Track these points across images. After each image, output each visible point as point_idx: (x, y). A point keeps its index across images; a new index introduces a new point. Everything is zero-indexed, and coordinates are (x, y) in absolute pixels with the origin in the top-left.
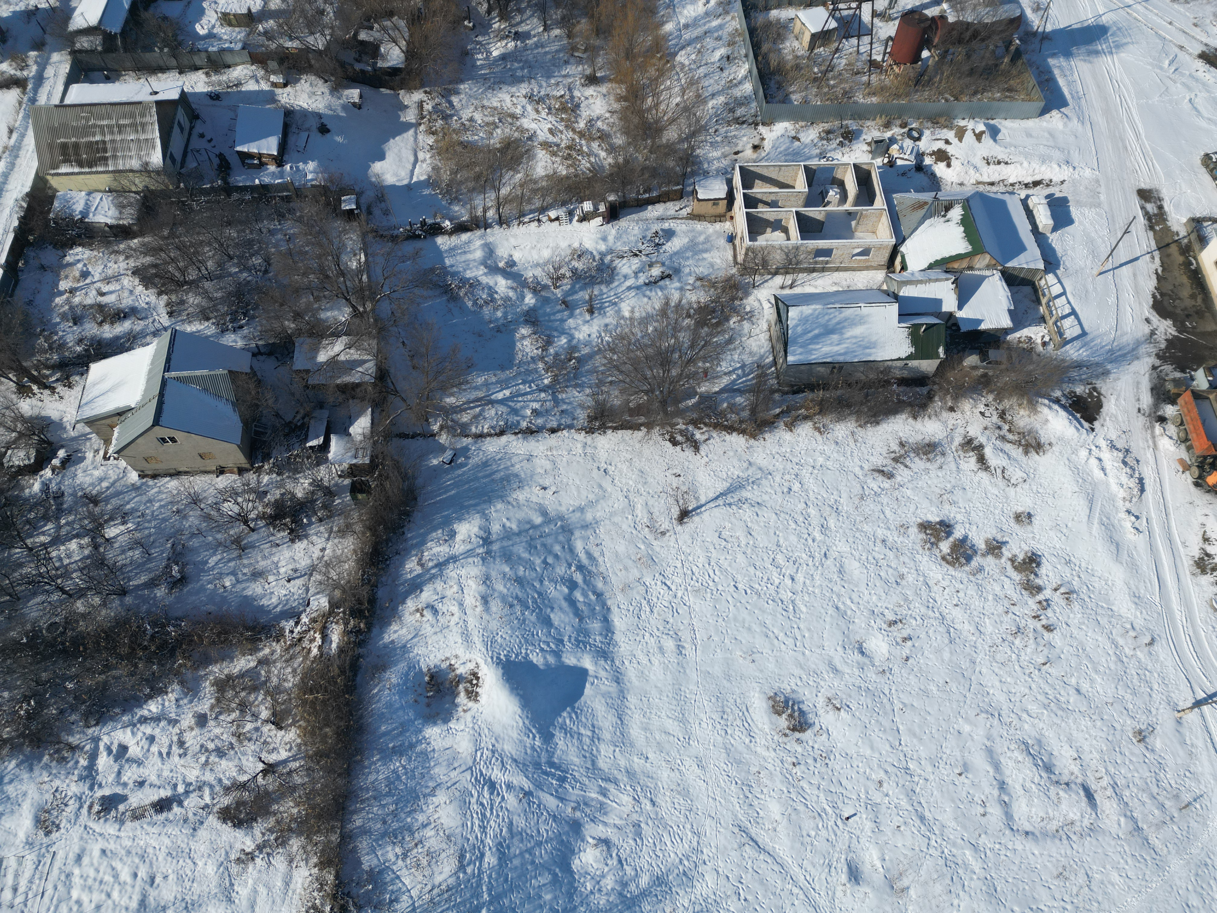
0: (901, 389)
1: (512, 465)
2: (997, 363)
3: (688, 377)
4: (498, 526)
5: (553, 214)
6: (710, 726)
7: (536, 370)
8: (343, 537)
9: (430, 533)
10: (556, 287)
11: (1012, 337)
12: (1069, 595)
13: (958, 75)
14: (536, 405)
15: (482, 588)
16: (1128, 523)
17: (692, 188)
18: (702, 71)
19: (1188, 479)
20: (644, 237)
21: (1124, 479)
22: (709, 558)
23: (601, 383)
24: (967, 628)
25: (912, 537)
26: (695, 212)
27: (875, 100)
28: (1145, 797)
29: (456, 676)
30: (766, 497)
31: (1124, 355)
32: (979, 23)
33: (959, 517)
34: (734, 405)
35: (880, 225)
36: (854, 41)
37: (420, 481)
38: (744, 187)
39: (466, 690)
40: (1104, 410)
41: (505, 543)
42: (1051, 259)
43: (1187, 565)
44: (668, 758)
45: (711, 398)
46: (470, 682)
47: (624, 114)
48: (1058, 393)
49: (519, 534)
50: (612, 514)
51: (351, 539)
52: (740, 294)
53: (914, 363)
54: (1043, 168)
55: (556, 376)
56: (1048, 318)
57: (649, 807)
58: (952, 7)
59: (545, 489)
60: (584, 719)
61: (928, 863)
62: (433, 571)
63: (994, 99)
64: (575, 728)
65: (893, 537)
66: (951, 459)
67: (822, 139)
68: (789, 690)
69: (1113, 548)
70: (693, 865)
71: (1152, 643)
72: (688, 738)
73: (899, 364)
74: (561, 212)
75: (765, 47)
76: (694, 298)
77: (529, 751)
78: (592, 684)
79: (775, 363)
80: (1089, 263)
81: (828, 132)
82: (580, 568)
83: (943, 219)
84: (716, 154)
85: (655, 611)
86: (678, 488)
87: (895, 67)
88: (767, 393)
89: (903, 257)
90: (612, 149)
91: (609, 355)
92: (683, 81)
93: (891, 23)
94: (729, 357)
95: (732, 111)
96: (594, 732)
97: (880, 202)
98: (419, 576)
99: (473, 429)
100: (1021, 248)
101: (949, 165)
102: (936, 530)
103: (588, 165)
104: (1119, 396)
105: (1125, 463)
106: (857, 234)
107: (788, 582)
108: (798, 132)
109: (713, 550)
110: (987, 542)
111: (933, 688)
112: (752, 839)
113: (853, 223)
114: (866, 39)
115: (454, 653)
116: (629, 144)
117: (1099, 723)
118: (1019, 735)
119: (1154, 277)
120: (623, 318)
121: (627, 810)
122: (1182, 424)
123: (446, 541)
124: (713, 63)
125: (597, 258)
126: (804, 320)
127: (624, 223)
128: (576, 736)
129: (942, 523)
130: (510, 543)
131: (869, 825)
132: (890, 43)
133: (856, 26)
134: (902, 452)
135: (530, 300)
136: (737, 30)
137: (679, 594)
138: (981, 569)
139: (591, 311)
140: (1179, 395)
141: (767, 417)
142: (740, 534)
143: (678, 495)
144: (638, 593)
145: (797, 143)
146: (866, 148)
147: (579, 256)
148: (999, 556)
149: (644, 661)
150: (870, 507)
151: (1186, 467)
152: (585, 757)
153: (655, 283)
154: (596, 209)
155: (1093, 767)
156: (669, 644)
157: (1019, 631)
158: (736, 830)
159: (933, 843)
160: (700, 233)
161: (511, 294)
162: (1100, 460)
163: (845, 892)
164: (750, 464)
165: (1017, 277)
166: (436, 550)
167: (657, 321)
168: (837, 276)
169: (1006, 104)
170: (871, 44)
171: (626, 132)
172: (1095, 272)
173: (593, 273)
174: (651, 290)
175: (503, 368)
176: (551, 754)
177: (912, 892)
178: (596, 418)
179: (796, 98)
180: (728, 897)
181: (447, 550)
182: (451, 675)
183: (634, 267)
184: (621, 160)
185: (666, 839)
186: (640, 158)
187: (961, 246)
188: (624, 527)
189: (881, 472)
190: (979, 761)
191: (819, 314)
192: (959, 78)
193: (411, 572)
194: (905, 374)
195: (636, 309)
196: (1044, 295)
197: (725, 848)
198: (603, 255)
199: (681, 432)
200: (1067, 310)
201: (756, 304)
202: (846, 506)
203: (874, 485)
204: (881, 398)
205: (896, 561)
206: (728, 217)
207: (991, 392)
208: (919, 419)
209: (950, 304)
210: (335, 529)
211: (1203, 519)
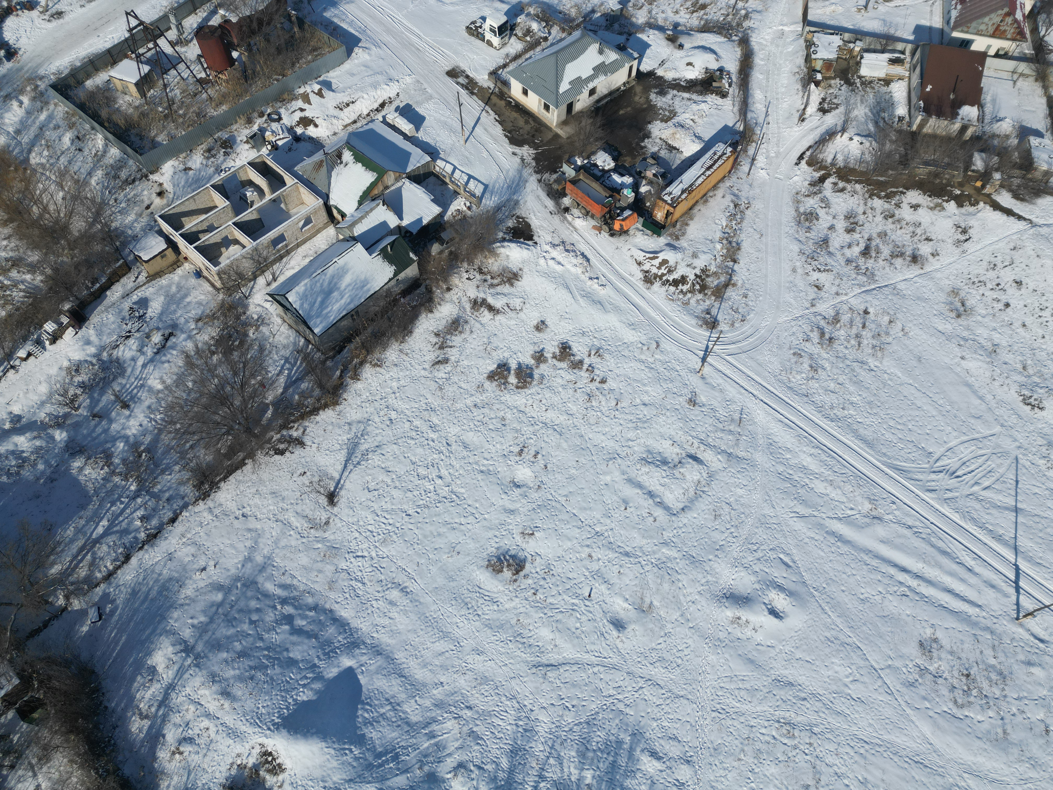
0: (408, 298)
1: (160, 575)
2: (452, 240)
3: (252, 397)
4: (188, 631)
5: (22, 353)
6: (465, 622)
7: (116, 486)
8: (48, 760)
9: (131, 687)
10: (77, 409)
11: (448, 216)
12: (598, 353)
13: (271, 58)
14: (140, 513)
15: (216, 687)
16: (594, 285)
17: (132, 256)
18: (63, 160)
19: (605, 235)
20: (123, 319)
21: (574, 261)
22: (374, 512)
23: (183, 455)
24: (562, 418)
25: (490, 389)
26: (152, 273)
27: (224, 107)
28: (720, 434)
29: (251, 769)
30: (379, 438)
31: (518, 185)
32: (256, 12)
33: (506, 355)
34: (303, 392)
35: (303, 196)
36: (173, 72)
37: (84, 656)
38: (177, 230)
39: (269, 771)
40: (533, 226)
41: (206, 638)
42: (431, 151)
43: (641, 285)
44: (455, 670)
45: (282, 400)
46: (267, 762)
47: (20, 234)
48: (500, 235)
49: (212, 620)
50: (276, 542)
51: (59, 755)
52: (240, 310)
53: (402, 276)
54: (379, 92)
55: (138, 477)
56: (458, 190)
57: (469, 713)
58: (227, 10)
59: (204, 569)
60: (376, 702)
61: (650, 577)
62: (161, 713)
63: (309, 62)
64: (375, 714)
65: (478, 398)
66: (473, 322)
67: (208, 158)
68: (495, 551)
69: (599, 306)
70: (526, 719)
71: (658, 346)
72: (457, 643)
73: (393, 283)
74: (29, 347)
75: (104, 113)
76: (206, 338)
77: (355, 764)
78: (362, 672)
79: (308, 341)
80: (454, 138)
81: (209, 150)
82: (284, 601)
83: (342, 166)
84: (130, 218)
85: (366, 581)
86: (311, 483)
87: (220, 76)
88: (320, 366)
89: (336, 208)
90: (33, 268)
91: (171, 428)
92: (53, 177)
93: (191, 45)
94: (271, 361)
95: (116, 177)
96: (391, 703)
97: (289, 180)
98: (150, 727)
99: (99, 575)
100: (407, 155)
101: (316, 126)
102: (499, 373)
103: (22, 294)
104: (534, 212)
105: (567, 251)
106: (292, 212)
107: (439, 481)
108: (185, 164)
109: (372, 504)
110: (533, 357)
111: (574, 471)
112: (548, 666)
113: (283, 206)
114: (182, 66)
115: (234, 755)
116: (46, 254)
117: (668, 414)
118: (636, 456)
119: (497, 123)
120: (159, 391)
121: (456, 731)
122: (578, 205)
123: (151, 680)
124: (68, 149)
125: (94, 361)
126: (303, 297)
127: (95, 319)
128: (381, 719)
129: (499, 366)
130: (210, 633)
131: (603, 587)
132: (203, 60)
133: (165, 60)
134: (441, 339)
135: (60, 436)
136: (67, 113)
137: (374, 554)
138: (542, 377)
139: (126, 406)
140: (564, 188)
141: (335, 383)
142: (382, 477)
143: (315, 487)
144: (343, 580)
145: (191, 172)
146: (247, 146)
147: (77, 371)
148: (545, 361)
149: (387, 621)
150: (450, 390)
151: (599, 229)
152: (399, 726)
153: (164, 347)
154: (60, 324)
155: (685, 441)
156: (395, 594)
157: (590, 396)
158: (534, 670)
159: (643, 563)
160: (169, 286)
161: (38, 443)
162: (553, 259)
163: (622, 641)
164: (349, 424)
165: (419, 175)
166: (148, 694)
167: (191, 374)
168: (302, 250)
169: (320, 61)
170: (188, 67)
171: (35, 246)
172: (462, 142)
173: (102, 375)
174: (165, 355)
175: (83, 507)
176: (373, 749)
177: (656, 603)
178: (202, 483)
179: (162, 138)
180: (562, 716)
181: (159, 686)
182: (246, 772)
183: (134, 347)
184: (49, 271)
185: (497, 721)
186: (65, 259)
187: (368, 178)
188: (293, 543)
189: (439, 362)
190: (630, 492)
191: (311, 286)
192: (274, 59)
193: (141, 731)
194: (402, 287)
195: (165, 377)
196: (445, 177)
197: (537, 688)
198: (97, 356)
199: (280, 441)
200: (466, 178)
201: (258, 309)
202: (435, 402)
203: (441, 375)
204: (400, 314)
205: (492, 412)
206: (182, 260)
207: (463, 261)
208: (435, 310)
209: (393, 221)
210: (34, 761)
211: (629, 253)
